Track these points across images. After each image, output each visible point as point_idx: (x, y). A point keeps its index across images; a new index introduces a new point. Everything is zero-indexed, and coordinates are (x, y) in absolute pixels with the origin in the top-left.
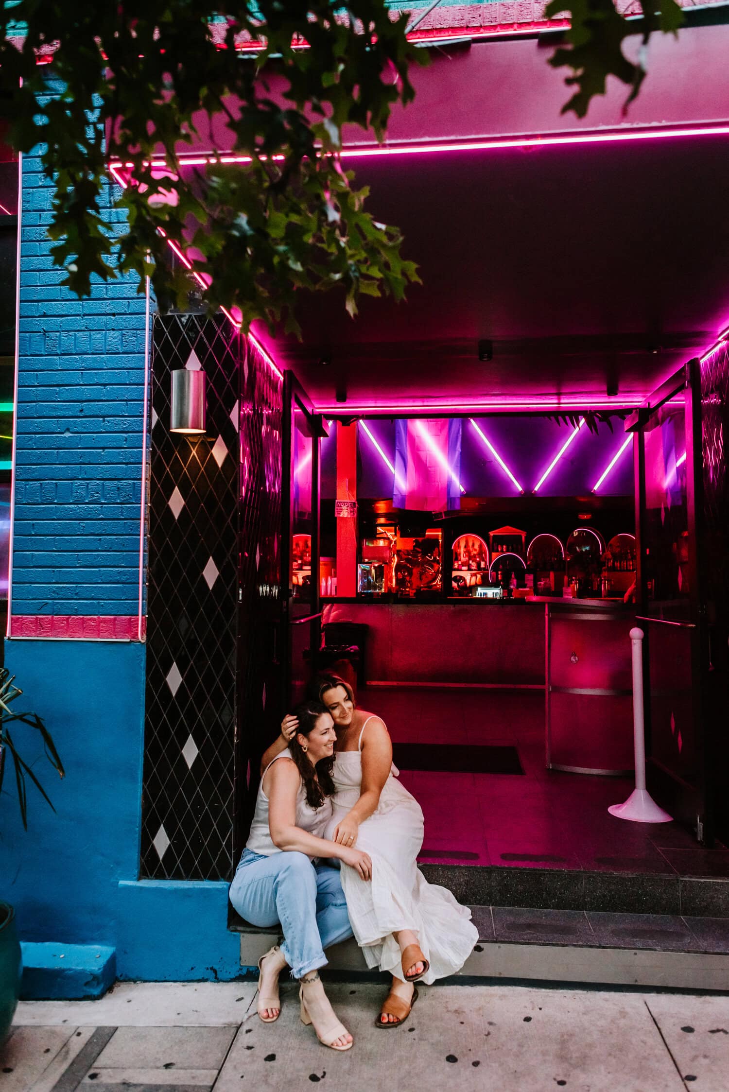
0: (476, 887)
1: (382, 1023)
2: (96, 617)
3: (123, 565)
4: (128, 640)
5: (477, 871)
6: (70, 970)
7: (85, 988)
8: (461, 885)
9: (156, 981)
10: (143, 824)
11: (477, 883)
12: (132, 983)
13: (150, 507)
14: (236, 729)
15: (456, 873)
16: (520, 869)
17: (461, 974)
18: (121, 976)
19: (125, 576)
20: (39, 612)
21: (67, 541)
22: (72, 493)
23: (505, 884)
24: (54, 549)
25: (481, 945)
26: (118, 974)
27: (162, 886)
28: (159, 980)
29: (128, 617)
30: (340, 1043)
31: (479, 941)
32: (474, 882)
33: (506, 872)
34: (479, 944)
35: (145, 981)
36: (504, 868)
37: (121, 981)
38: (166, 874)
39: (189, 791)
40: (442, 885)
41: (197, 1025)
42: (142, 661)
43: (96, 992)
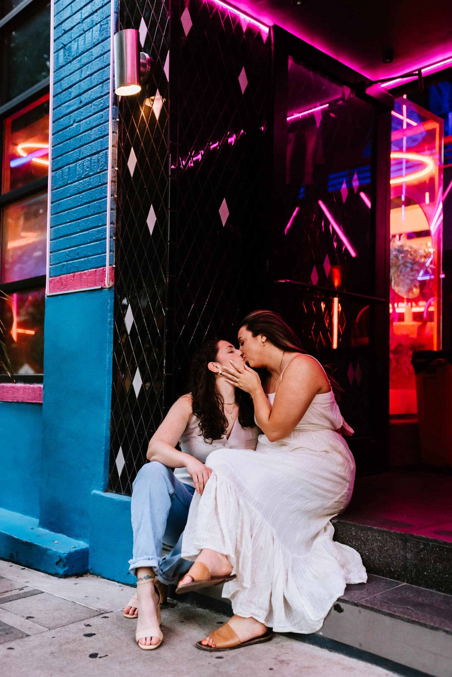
0: (390, 556)
1: (203, 645)
2: (86, 271)
3: (100, 224)
4: (100, 287)
5: (390, 537)
6: (50, 550)
7: (56, 566)
8: (374, 550)
9: (108, 579)
10: (111, 445)
11: (390, 552)
12: (96, 576)
13: (117, 170)
14: (165, 361)
15: (368, 536)
16: (439, 543)
17: (321, 634)
18: (91, 569)
19: (101, 233)
20: (61, 273)
21: (74, 212)
22: (76, 172)
23: (422, 558)
24: (68, 221)
25: (342, 605)
26: (90, 568)
27: (113, 498)
28: (110, 578)
29: (102, 268)
30: (144, 641)
31: (339, 600)
32: (387, 550)
33: (423, 544)
34: (338, 603)
35: (103, 578)
36: (421, 538)
37: (91, 574)
38: (122, 490)
39: (136, 416)
40: (355, 548)
41: (83, 605)
42: (108, 304)
43: (61, 571)
